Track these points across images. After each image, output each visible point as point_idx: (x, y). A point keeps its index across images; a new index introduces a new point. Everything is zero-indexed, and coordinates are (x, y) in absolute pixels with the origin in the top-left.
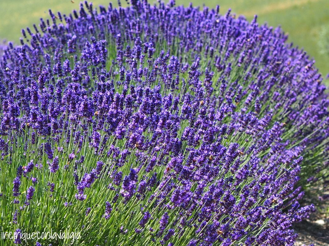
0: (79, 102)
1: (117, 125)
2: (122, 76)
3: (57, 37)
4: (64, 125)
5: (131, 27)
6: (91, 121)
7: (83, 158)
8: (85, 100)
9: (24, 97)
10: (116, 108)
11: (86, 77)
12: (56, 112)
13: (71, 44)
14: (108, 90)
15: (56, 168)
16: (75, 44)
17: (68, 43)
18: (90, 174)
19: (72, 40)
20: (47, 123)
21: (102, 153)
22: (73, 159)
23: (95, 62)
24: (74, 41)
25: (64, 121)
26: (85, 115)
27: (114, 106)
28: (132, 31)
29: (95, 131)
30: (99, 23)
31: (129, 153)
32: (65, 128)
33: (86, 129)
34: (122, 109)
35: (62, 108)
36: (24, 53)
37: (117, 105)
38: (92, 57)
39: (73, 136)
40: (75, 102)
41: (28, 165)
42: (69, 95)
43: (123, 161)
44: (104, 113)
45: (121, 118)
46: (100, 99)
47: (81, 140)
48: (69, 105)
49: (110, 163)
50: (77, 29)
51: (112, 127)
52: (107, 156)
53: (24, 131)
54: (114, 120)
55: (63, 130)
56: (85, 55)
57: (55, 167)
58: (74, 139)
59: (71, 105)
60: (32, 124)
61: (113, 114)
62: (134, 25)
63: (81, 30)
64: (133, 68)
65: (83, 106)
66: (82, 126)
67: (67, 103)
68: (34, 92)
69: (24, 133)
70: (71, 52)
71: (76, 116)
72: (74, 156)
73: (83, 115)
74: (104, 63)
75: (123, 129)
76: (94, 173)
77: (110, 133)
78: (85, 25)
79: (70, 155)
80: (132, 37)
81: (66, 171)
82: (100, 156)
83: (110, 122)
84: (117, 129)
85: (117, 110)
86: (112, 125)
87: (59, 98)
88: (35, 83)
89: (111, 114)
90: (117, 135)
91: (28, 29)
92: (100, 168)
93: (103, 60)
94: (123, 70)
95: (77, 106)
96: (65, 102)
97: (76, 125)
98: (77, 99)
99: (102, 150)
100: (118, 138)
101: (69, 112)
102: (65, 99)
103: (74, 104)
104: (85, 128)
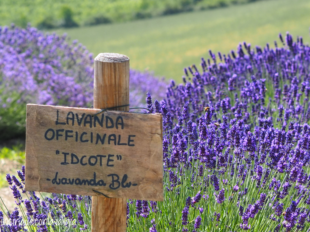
0: (243, 137)
1: (279, 159)
2: (281, 113)
3: (217, 75)
4: (228, 158)
5: (287, 67)
6: (253, 156)
7: (246, 190)
8: (248, 136)
9: (192, 132)
10: (278, 144)
11: (246, 114)
12: (221, 147)
13: (231, 82)
14: (269, 126)
15: (223, 199)
16: (235, 83)
17: (229, 81)
18: (254, 205)
19: (233, 78)
20: (213, 157)
21: (264, 185)
22: (237, 190)
23: (255, 99)
24: (234, 80)
25: (228, 156)
26: (249, 150)
27: (276, 141)
28: (287, 70)
29: (258, 164)
30: (257, 62)
31: (290, 186)
32: (230, 162)
33: (249, 163)
34: (283, 144)
35: (227, 143)
36: (189, 90)
37: (279, 140)
38: (252, 95)
39: (237, 169)
40: (239, 137)
41: (196, 196)
42: (233, 131)
43: (284, 193)
44: (266, 148)
45: (283, 152)
46: (262, 134)
47: (245, 173)
48: (234, 140)
49: (271, 195)
50: (236, 68)
51: (274, 161)
52: (268, 188)
53: (191, 164)
54: (276, 154)
55: (228, 164)
56: (244, 93)
57: (221, 198)
58: (238, 171)
59: (235, 140)
60: (200, 158)
61: (275, 149)
62: (289, 65)
63: (239, 69)
64: (289, 106)
65: (247, 141)
66: (246, 160)
67: (231, 139)
68: (203, 128)
69: (191, 166)
70: (231, 90)
71: (239, 150)
72: (238, 188)
73: (247, 149)
74: (263, 100)
75: (284, 163)
76: (258, 205)
77: (272, 167)
78: (243, 64)
79: (234, 187)
80: (288, 76)
81: (231, 201)
82: (263, 188)
83: (272, 156)
84: (279, 163)
85: (279, 146)
86: (274, 159)
87: (224, 133)
88: (203, 119)
89: (273, 149)
90: (279, 168)
91: (190, 69)
92: (263, 200)
93: (263, 97)
94: (281, 107)
95: (241, 141)
96: (229, 137)
97: (240, 159)
98: (242, 134)
99: (264, 183)
100: (280, 172)
101: (233, 146)
102: (230, 134)
103: (238, 139)
104: (248, 161)
